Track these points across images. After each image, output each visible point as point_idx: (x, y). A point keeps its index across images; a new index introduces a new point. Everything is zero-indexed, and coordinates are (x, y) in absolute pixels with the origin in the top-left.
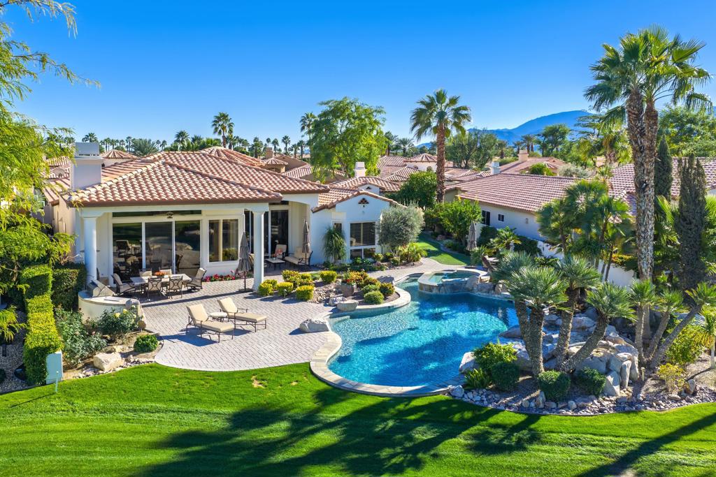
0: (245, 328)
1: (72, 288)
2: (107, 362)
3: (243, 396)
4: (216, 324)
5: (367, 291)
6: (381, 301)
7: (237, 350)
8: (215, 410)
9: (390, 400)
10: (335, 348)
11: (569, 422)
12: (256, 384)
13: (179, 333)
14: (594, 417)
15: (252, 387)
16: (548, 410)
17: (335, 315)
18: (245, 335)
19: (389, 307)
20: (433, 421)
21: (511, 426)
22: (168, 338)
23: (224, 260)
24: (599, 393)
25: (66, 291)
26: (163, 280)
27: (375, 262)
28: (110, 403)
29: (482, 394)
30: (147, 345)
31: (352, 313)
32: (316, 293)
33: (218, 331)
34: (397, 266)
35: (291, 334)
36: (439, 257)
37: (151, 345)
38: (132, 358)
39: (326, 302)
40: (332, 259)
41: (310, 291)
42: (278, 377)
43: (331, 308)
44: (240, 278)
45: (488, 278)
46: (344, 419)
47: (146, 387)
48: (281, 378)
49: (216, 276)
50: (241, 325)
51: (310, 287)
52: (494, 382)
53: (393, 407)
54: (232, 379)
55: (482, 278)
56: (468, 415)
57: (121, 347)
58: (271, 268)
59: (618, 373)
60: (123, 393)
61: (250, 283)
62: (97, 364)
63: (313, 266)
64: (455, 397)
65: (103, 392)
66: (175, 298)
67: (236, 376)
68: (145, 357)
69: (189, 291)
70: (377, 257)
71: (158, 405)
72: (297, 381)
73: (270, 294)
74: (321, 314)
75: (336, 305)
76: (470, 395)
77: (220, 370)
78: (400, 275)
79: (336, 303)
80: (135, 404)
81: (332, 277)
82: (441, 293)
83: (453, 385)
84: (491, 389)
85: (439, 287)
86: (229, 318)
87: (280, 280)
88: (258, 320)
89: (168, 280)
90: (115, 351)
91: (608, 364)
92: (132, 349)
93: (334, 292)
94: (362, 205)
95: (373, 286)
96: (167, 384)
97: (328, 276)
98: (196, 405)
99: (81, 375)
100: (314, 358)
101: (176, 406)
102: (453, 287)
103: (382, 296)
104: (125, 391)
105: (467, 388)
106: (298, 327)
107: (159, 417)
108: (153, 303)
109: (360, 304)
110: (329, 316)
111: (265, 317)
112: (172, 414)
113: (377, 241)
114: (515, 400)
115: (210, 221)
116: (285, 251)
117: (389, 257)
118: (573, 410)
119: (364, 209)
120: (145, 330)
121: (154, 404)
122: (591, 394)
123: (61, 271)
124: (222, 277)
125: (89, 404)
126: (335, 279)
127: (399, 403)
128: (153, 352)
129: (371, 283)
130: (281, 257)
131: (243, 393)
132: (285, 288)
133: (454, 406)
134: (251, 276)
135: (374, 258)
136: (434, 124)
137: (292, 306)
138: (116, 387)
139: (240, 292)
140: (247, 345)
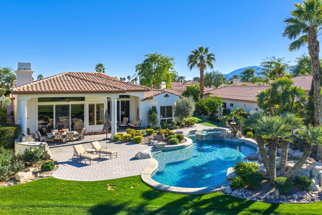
0: (106, 157)
1: (11, 137)
2: (23, 177)
3: (101, 196)
4: (89, 155)
5: (170, 138)
6: (178, 143)
7: (100, 169)
8: (84, 205)
9: (189, 196)
10: (154, 167)
11: (296, 207)
12: (109, 188)
13: (69, 160)
14: (310, 204)
15: (107, 190)
16: (281, 200)
17: (154, 150)
18: (105, 161)
19: (182, 146)
20: (216, 209)
21: (263, 211)
22: (62, 163)
23: (97, 124)
24: (308, 190)
25: (8, 139)
26: (63, 134)
27: (173, 126)
28: (19, 202)
29: (242, 192)
30: (48, 167)
31: (163, 149)
32: (144, 140)
33: (90, 159)
34: (184, 127)
35: (130, 160)
36: (203, 123)
37: (51, 167)
38: (39, 175)
39: (149, 144)
40: (151, 124)
41: (141, 138)
42: (123, 184)
43: (152, 147)
44: (105, 133)
45: (230, 132)
46: (162, 209)
47: (44, 191)
48: (124, 185)
49: (92, 132)
50: (103, 156)
51: (140, 137)
52: (248, 184)
53: (191, 200)
54: (95, 185)
55: (228, 131)
56: (236, 204)
57: (34, 168)
58: (120, 129)
59: (317, 177)
60: (29, 195)
61: (109, 136)
62: (17, 179)
63: (142, 128)
64: (226, 193)
65: (17, 195)
66: (69, 143)
67: (98, 184)
68: (47, 174)
69: (77, 140)
70: (174, 123)
71: (49, 202)
72: (134, 186)
73: (120, 141)
74: (147, 150)
75: (154, 145)
76: (235, 192)
77: (89, 181)
78: (186, 131)
79: (154, 144)
80: (35, 202)
81: (152, 132)
82: (207, 139)
83: (224, 186)
84: (246, 189)
85: (206, 136)
86: (97, 152)
87: (125, 134)
88: (112, 153)
89: (66, 134)
90: (29, 171)
91: (311, 172)
92: (40, 170)
93: (153, 139)
94: (166, 97)
95: (173, 136)
96: (57, 189)
97: (150, 131)
98: (72, 202)
99: (6, 185)
100: (143, 173)
101: (60, 203)
102: (214, 136)
103: (178, 140)
104: (30, 194)
105: (233, 188)
106: (134, 156)
107: (48, 210)
108: (57, 146)
109: (167, 145)
110: (151, 151)
111: (116, 151)
112: (57, 208)
113: (173, 115)
114: (261, 195)
115: (89, 104)
116: (128, 121)
117: (180, 123)
118: (297, 200)
119: (167, 99)
120: (50, 159)
121: (46, 202)
122: (304, 190)
123: (5, 128)
124: (95, 133)
125: (6, 203)
126: (153, 133)
127: (194, 198)
128: (52, 171)
129: (172, 134)
130: (126, 123)
131: (101, 194)
132: (128, 137)
133: (227, 199)
134: (110, 132)
135: (172, 124)
136: (199, 62)
137: (131, 146)
138: (26, 192)
139: (104, 140)
140: (106, 166)
